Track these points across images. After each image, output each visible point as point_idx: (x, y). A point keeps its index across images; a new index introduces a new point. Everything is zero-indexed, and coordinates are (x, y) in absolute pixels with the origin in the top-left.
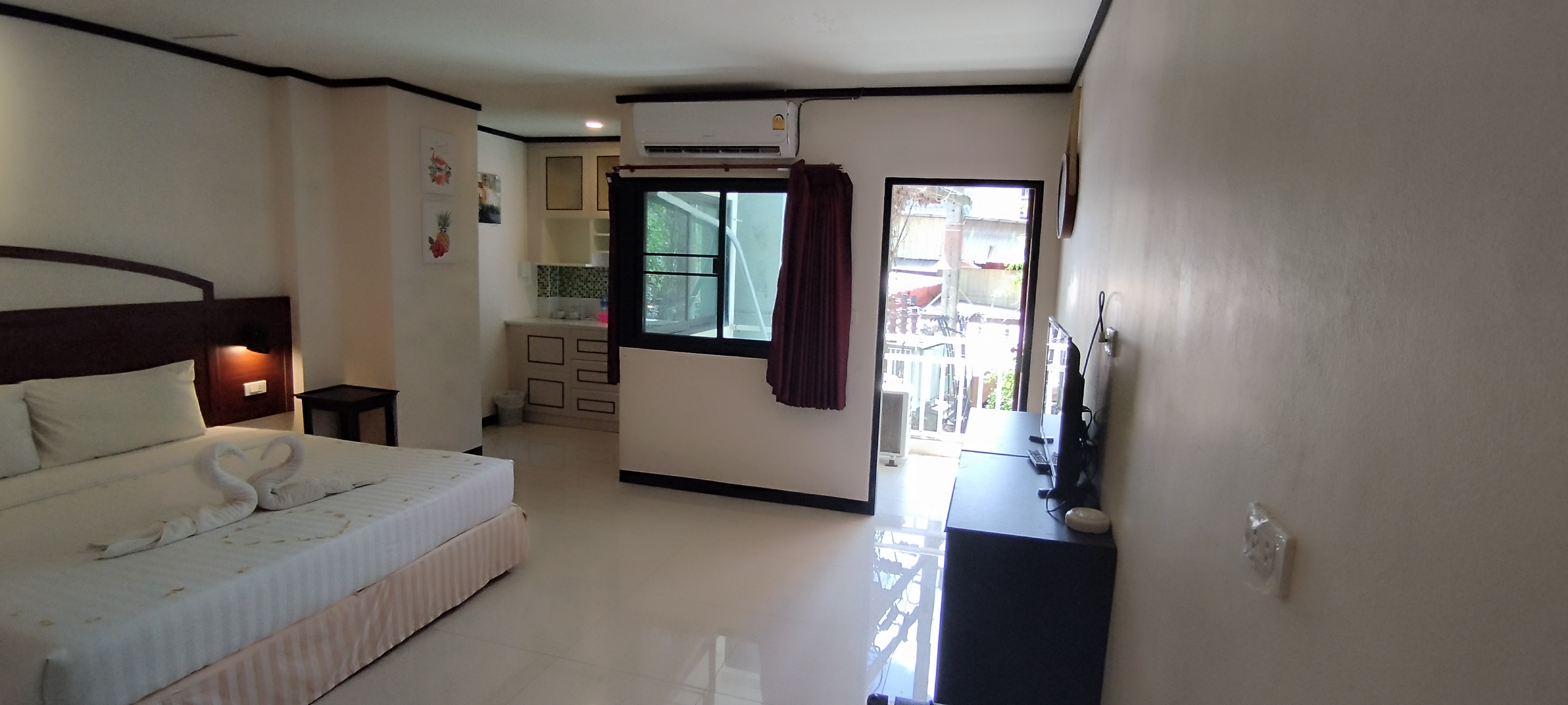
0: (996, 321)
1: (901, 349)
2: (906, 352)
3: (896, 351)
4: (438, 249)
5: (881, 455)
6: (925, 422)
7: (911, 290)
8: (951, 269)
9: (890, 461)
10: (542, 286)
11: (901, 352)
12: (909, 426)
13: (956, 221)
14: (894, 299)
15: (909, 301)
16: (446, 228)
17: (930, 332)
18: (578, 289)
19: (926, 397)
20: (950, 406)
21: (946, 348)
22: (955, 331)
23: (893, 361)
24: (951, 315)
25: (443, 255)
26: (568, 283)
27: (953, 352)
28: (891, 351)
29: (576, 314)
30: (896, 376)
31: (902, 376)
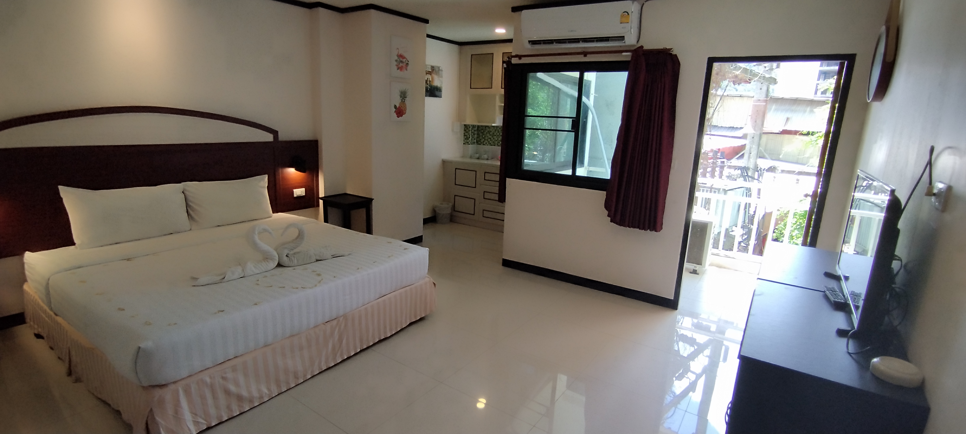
0: (789, 172)
1: (710, 189)
2: (713, 191)
3: (705, 191)
4: (400, 112)
5: (686, 265)
6: (724, 243)
7: (721, 148)
8: (755, 132)
9: (694, 270)
10: (466, 138)
11: (709, 191)
12: (711, 246)
13: (763, 97)
14: (707, 153)
15: (719, 155)
16: (405, 99)
17: (734, 178)
18: (488, 140)
19: (726, 224)
20: (744, 232)
21: (745, 190)
22: (753, 178)
23: (703, 198)
24: (751, 166)
25: (402, 116)
26: (482, 136)
27: (750, 194)
28: (702, 190)
29: (486, 156)
30: (704, 209)
31: (709, 209)
